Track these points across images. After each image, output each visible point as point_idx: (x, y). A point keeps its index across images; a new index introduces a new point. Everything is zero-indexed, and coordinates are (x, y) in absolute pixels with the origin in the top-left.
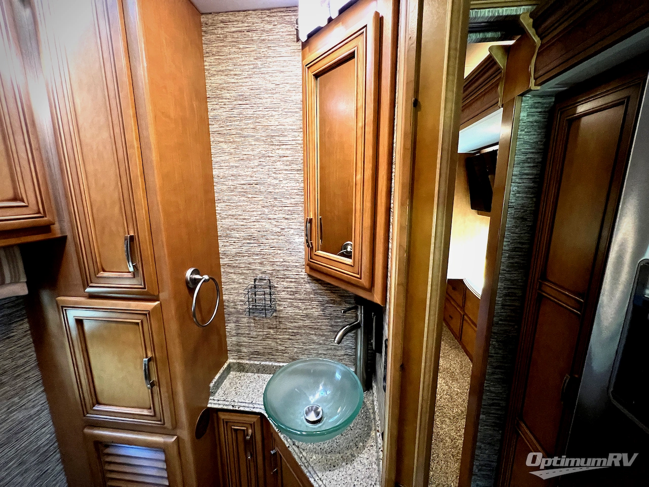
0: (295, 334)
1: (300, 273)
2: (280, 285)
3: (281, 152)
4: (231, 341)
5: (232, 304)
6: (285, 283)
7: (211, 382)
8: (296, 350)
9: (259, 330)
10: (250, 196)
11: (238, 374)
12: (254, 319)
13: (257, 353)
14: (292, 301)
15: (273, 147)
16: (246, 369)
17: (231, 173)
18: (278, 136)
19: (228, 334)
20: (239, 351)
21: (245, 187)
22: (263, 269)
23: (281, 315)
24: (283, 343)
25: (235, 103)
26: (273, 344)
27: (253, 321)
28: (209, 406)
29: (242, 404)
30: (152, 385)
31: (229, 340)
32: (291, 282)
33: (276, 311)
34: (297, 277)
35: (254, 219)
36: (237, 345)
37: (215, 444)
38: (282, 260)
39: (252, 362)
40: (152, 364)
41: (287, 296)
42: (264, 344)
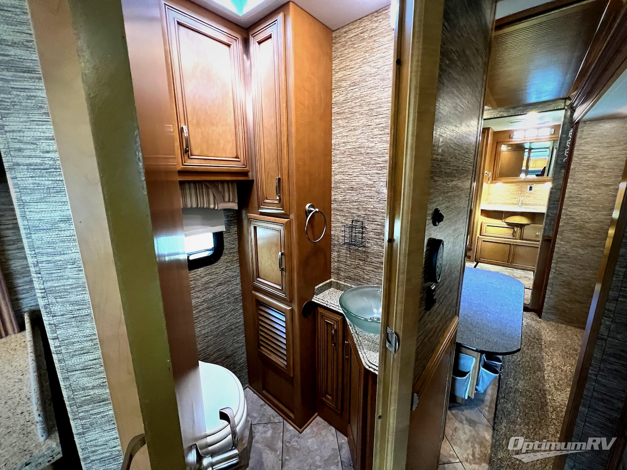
2: (370, 227)
3: (377, 121)
4: (334, 265)
5: (336, 238)
6: (373, 226)
7: (316, 285)
9: (352, 260)
10: (354, 157)
11: (336, 290)
12: (350, 252)
13: (350, 278)
14: (377, 240)
15: (372, 118)
16: (341, 289)
17: (343, 141)
18: (377, 108)
19: (332, 260)
20: (338, 274)
21: (350, 150)
22: (359, 213)
23: (369, 251)
24: (368, 273)
25: (349, 89)
26: (361, 273)
27: (349, 252)
28: (313, 300)
29: (332, 305)
30: (282, 270)
31: (332, 264)
32: (378, 225)
33: (364, 247)
35: (355, 174)
36: (338, 269)
37: (314, 330)
38: (372, 207)
39: (345, 284)
41: (374, 236)
42: (355, 272)
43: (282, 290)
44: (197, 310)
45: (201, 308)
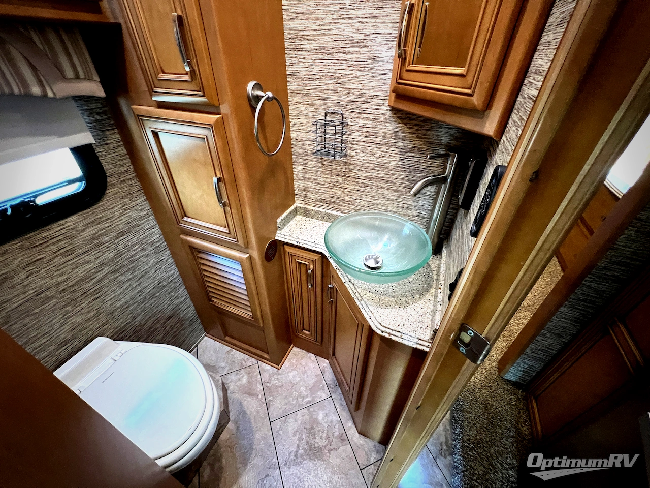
0: (365, 185)
1: (382, 108)
2: (354, 122)
4: (298, 185)
5: (300, 143)
6: (360, 121)
7: (278, 217)
8: (363, 203)
9: (326, 176)
11: (304, 218)
12: (322, 164)
13: (323, 201)
14: (366, 145)
16: (311, 216)
19: (295, 177)
20: (306, 197)
22: (337, 99)
23: (352, 162)
24: (351, 194)
26: (340, 193)
27: (321, 165)
28: (276, 238)
29: (306, 243)
30: (224, 205)
31: (296, 184)
32: (369, 119)
33: (345, 155)
34: (376, 112)
35: (329, 18)
36: (304, 190)
37: (282, 271)
38: (360, 87)
39: (317, 209)
40: (222, 185)
41: (361, 138)
42: (331, 193)
43: (230, 233)
44: (94, 280)
45: (100, 275)
